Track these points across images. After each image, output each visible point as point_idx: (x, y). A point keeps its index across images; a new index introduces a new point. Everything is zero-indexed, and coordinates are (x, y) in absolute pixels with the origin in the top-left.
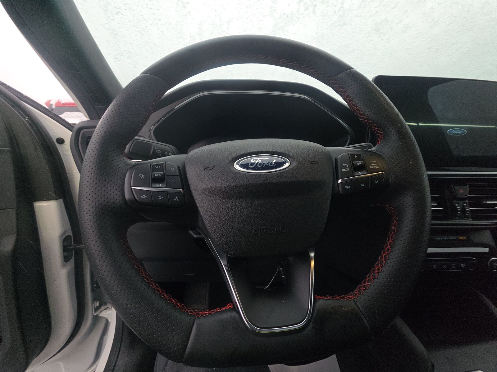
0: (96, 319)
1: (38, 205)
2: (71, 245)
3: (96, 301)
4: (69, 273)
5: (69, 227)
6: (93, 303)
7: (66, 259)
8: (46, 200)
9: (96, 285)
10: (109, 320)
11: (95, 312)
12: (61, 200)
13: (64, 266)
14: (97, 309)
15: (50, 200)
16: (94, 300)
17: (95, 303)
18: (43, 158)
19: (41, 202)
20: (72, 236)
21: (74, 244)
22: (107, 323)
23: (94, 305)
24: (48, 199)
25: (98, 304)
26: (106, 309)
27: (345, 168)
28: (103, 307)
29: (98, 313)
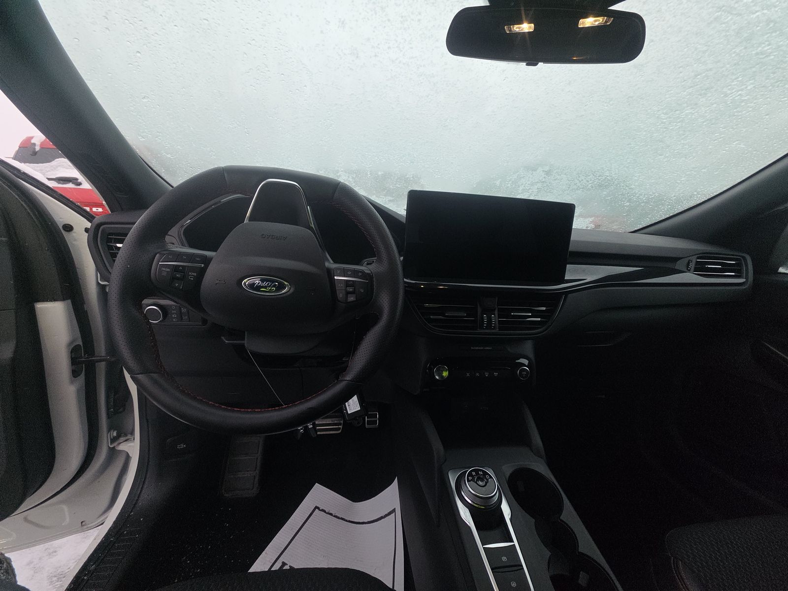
0: (113, 453)
1: (39, 306)
2: (81, 357)
3: (112, 431)
4: (78, 391)
5: (78, 334)
6: (109, 431)
7: (75, 374)
8: (51, 301)
9: (112, 410)
10: (130, 455)
11: (112, 443)
12: (69, 301)
13: (72, 382)
14: (114, 440)
15: (55, 300)
16: (110, 429)
17: (112, 432)
18: (48, 250)
19: (43, 303)
20: (82, 346)
21: (85, 355)
22: (128, 458)
23: (110, 436)
24: (54, 300)
25: (115, 434)
26: (126, 441)
27: (192, 275)
28: (122, 439)
29: (115, 444)
